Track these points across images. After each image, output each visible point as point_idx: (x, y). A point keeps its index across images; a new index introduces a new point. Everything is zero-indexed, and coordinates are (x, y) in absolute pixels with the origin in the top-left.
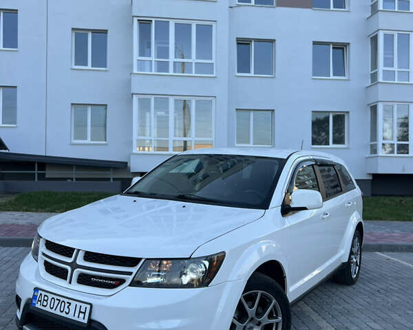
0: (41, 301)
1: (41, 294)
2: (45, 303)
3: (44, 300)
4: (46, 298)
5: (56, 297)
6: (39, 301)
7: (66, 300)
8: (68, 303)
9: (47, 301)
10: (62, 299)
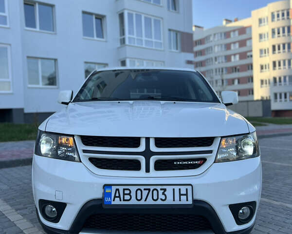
0: (119, 197)
1: (117, 190)
2: (127, 197)
3: (124, 194)
4: (127, 192)
5: (142, 188)
6: (115, 197)
7: (159, 188)
8: (161, 189)
9: (129, 194)
10: (152, 188)
